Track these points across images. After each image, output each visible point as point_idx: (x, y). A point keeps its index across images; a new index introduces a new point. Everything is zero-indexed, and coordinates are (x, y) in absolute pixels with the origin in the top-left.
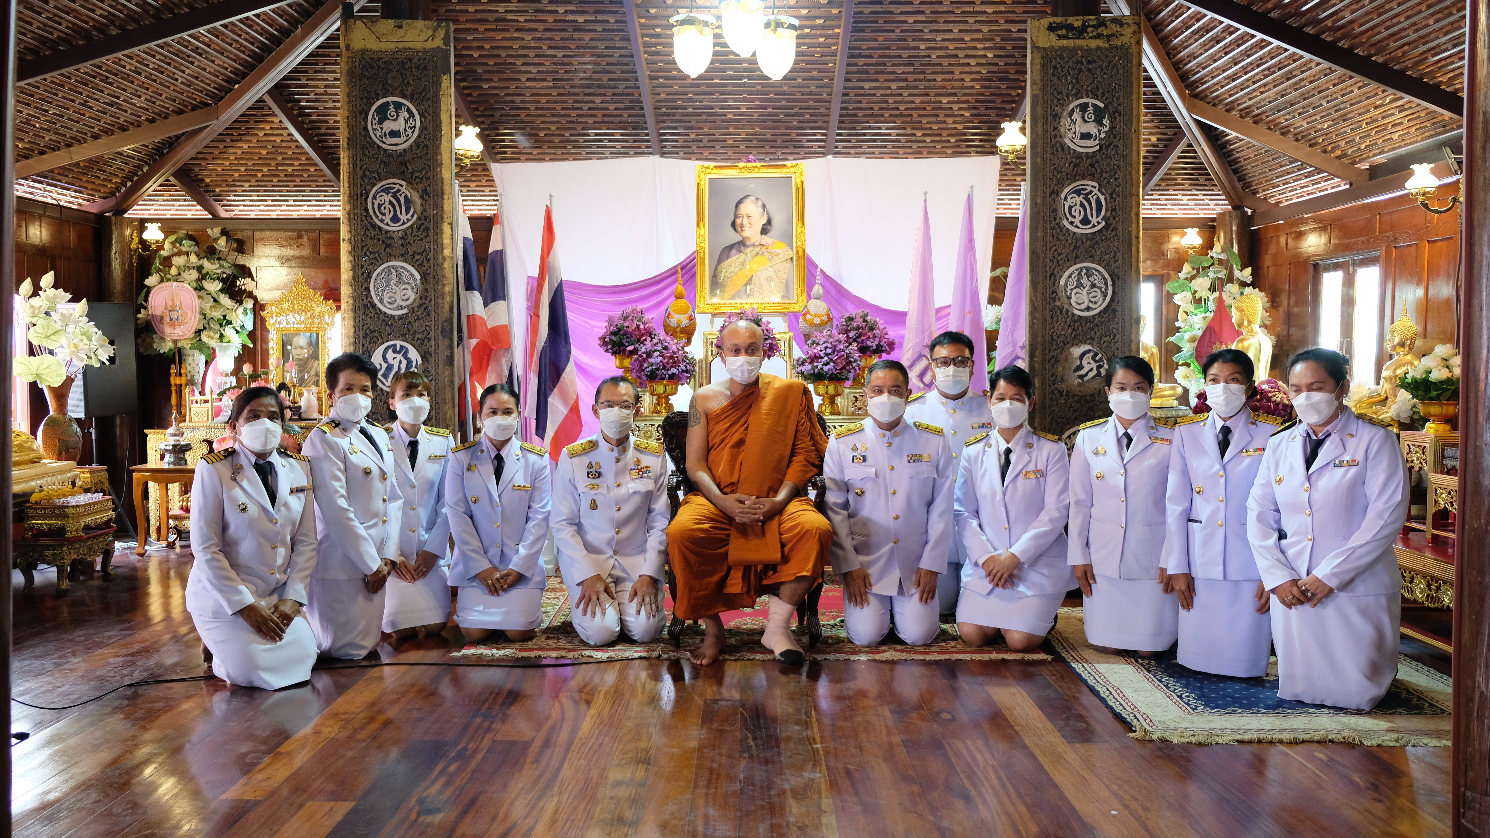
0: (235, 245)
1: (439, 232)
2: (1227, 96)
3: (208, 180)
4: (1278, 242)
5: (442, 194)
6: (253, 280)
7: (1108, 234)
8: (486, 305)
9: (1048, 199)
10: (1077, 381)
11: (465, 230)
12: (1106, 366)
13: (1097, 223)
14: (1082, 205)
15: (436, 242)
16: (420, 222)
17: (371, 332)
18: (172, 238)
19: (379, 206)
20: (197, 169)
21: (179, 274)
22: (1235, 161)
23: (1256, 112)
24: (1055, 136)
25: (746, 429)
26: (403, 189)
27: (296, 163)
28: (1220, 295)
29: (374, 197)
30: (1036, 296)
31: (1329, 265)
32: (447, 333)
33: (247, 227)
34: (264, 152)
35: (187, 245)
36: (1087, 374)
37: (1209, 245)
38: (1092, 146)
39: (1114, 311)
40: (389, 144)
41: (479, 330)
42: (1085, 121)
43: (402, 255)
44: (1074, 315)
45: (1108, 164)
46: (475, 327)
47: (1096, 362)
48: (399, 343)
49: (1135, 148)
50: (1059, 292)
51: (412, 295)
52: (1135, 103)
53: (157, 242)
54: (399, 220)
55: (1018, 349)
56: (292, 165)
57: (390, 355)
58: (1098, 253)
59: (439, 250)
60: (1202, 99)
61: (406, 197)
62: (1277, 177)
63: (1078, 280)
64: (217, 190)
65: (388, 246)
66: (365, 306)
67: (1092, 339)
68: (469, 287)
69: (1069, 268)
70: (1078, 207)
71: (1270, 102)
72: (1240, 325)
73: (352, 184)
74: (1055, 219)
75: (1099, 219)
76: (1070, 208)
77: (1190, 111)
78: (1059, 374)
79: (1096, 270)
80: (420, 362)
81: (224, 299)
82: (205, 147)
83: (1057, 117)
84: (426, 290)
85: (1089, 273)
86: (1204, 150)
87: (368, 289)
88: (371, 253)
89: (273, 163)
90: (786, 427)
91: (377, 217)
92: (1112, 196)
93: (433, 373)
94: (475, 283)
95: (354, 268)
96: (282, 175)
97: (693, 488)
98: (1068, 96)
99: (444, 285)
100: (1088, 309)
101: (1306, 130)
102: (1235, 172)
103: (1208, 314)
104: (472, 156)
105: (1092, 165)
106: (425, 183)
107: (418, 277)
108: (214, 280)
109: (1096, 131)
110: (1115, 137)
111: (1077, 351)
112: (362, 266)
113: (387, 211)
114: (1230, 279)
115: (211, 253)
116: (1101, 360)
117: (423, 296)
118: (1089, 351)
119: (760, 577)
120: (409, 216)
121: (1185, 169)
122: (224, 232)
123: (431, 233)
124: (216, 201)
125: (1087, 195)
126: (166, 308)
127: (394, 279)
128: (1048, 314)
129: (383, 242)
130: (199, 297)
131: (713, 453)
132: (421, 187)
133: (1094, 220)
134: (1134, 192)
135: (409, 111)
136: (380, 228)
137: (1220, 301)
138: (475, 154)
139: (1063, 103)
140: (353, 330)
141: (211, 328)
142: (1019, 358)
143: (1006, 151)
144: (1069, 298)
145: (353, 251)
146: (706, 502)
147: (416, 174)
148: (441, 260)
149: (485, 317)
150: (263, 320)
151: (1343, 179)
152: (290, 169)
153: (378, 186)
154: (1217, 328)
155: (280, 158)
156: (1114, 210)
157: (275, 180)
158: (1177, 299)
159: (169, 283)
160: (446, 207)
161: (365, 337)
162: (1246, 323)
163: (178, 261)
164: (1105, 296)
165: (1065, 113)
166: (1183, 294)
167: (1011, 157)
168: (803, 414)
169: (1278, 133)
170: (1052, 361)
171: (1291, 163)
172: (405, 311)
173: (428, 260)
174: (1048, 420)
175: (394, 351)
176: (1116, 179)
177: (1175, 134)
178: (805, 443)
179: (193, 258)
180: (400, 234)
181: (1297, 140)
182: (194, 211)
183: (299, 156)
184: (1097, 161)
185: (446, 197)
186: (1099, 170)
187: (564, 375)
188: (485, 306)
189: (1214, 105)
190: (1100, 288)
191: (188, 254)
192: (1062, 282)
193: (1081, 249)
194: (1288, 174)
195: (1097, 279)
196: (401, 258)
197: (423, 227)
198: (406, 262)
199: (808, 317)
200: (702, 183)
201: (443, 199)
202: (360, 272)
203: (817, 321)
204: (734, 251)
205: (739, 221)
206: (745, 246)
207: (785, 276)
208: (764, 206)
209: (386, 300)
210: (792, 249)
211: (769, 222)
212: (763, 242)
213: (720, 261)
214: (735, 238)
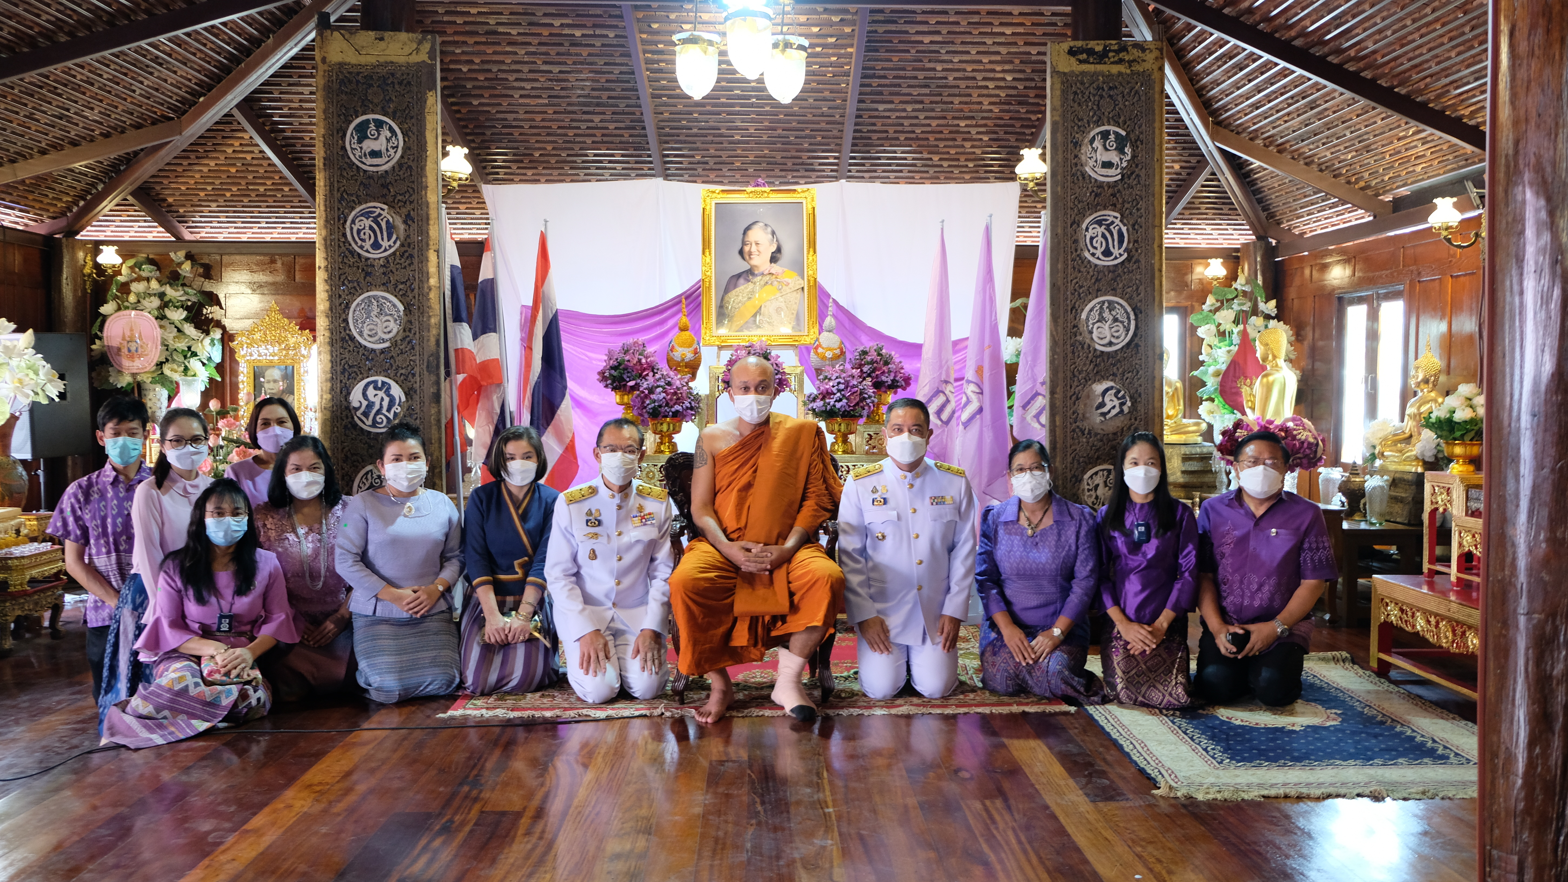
0: (201, 270)
1: (424, 260)
2: (1250, 124)
3: (170, 200)
4: (1303, 273)
5: (428, 219)
6: (221, 308)
7: (1131, 266)
8: (475, 337)
9: (1069, 230)
10: (1099, 419)
11: (452, 257)
12: (1129, 404)
13: (1119, 254)
14: (1104, 236)
15: (421, 271)
16: (403, 249)
17: (350, 367)
18: (131, 262)
19: (359, 231)
20: (158, 188)
21: (139, 302)
22: (1259, 191)
23: (1280, 141)
24: (1076, 164)
25: (755, 471)
26: (384, 213)
27: (269, 182)
28: (1245, 328)
29: (353, 222)
30: (1056, 330)
31: (1354, 298)
32: (433, 369)
33: (214, 250)
34: (233, 170)
35: (147, 270)
36: (1109, 411)
37: (1233, 277)
38: (1113, 175)
39: (1137, 346)
40: (369, 165)
41: (468, 366)
42: (1106, 149)
43: (384, 284)
44: (1095, 350)
45: (1131, 194)
46: (464, 361)
47: (1119, 399)
48: (380, 379)
49: (1157, 177)
50: (1080, 326)
51: (394, 327)
52: (1157, 131)
53: (114, 266)
54: (380, 247)
55: (1038, 385)
56: (265, 184)
57: (371, 392)
58: (1121, 285)
59: (424, 279)
60: (1226, 127)
61: (388, 221)
62: (1301, 208)
63: (1100, 314)
64: (181, 210)
65: (368, 274)
66: (343, 339)
67: (1114, 375)
68: (457, 319)
69: (1090, 301)
70: (1100, 238)
71: (1294, 131)
72: (1265, 359)
73: (329, 207)
74: (1076, 250)
75: (1121, 251)
76: (1092, 239)
77: (1213, 139)
78: (1080, 412)
79: (1118, 304)
80: (403, 399)
81: (190, 330)
82: (168, 164)
83: (1077, 145)
84: (410, 322)
85: (1111, 306)
86: (1228, 178)
87: (346, 321)
88: (349, 282)
89: (243, 182)
90: (797, 469)
91: (356, 243)
92: (1134, 227)
93: (418, 411)
94: (464, 315)
95: (331, 298)
96: (253, 194)
97: (697, 534)
98: (1088, 122)
99: (430, 317)
100: (1110, 344)
101: (1330, 160)
102: (1260, 201)
103: (1232, 348)
104: (460, 179)
105: (1114, 195)
106: (409, 207)
107: (401, 307)
108: (177, 308)
109: (1117, 159)
110: (1137, 166)
111: (1099, 388)
112: (340, 296)
113: (367, 237)
114: (1255, 311)
115: (174, 278)
116: (1123, 397)
117: (407, 329)
118: (1111, 388)
119: (768, 629)
120: (391, 243)
121: (1209, 197)
122: (189, 256)
123: (416, 261)
124: (179, 222)
125: (1108, 225)
126: (124, 339)
127: (376, 310)
128: (1070, 349)
129: (363, 270)
130: (161, 327)
131: (719, 497)
132: (404, 211)
133: (1116, 252)
134: (1157, 223)
135: (391, 129)
136: (359, 256)
137: (1244, 334)
138: (464, 177)
139: (1083, 131)
140: (329, 365)
141: (174, 361)
143: (1026, 179)
144: (1091, 332)
145: (330, 280)
146: (711, 549)
147: (400, 198)
148: (426, 290)
149: (474, 351)
150: (232, 352)
151: (1367, 211)
152: (262, 189)
153: (358, 209)
154: (1241, 362)
155: (250, 177)
156: (1136, 241)
157: (246, 200)
158: (1201, 332)
159: (127, 312)
160: (433, 232)
161: (343, 373)
162: (1270, 357)
163: (137, 287)
164: (1128, 331)
165: (1086, 140)
166: (1207, 326)
167: (1031, 185)
168: (815, 456)
169: (1302, 162)
170: (1074, 398)
171: (1315, 193)
172: (387, 345)
173: (413, 290)
174: (1069, 459)
175: (376, 388)
176: (1138, 210)
177: (1198, 162)
178: (816, 487)
179: (154, 284)
180: (381, 262)
181: (1321, 170)
182: (156, 233)
183: (272, 175)
184: (1119, 191)
185: (431, 222)
186: (1120, 200)
187: (559, 412)
188: (474, 339)
189: (1238, 133)
190: (1122, 322)
191: (148, 280)
192: (1084, 316)
193: (1103, 282)
194: (1312, 204)
195: (1119, 313)
196: (382, 288)
197: (407, 254)
198: (388, 292)
199: (820, 350)
200: (708, 208)
201: (428, 224)
202: (337, 302)
203: (829, 355)
204: (741, 280)
205: (747, 249)
206: (753, 274)
207: (796, 307)
208: (773, 233)
209: (366, 332)
210: (803, 278)
211: (779, 250)
212: (773, 271)
213: (727, 291)
214: (743, 266)
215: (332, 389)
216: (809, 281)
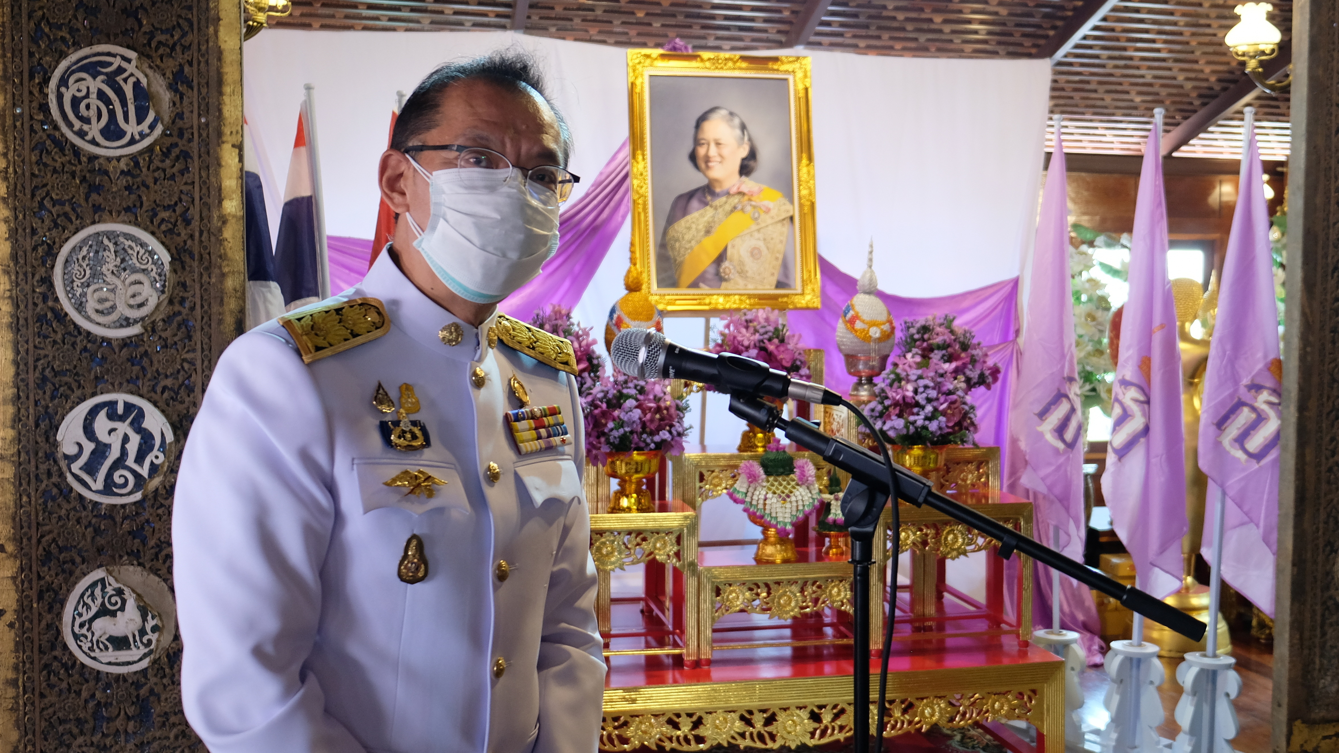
1: (212, 163)
5: (220, 82)
15: (205, 183)
16: (168, 141)
17: (56, 374)
19: (76, 102)
26: (130, 68)
29: (63, 82)
43: (128, 210)
48: (121, 398)
51: (151, 296)
54: (120, 134)
57: (102, 424)
59: (212, 200)
61: (137, 84)
65: (94, 188)
66: (41, 319)
68: (259, 274)
80: (170, 437)
84: (184, 285)
87: (48, 282)
88: (54, 203)
91: (70, 125)
95: (14, 235)
99: (223, 275)
104: (272, 8)
106: (180, 58)
107: (166, 257)
112: (34, 232)
113: (93, 113)
117: (179, 298)
120: (145, 126)
123: (194, 166)
127: (111, 261)
129: (84, 179)
132: (171, 65)
136: (76, 151)
138: (279, 5)
140: (11, 371)
142: (1244, 404)
145: (12, 198)
147: (160, 37)
148: (216, 222)
153: (72, 58)
160: (228, 110)
161: (39, 386)
172: (135, 330)
173: (187, 222)
175: (112, 416)
180: (123, 165)
185: (226, 89)
196: (123, 216)
197: (175, 152)
198: (137, 224)
199: (858, 325)
200: (638, 82)
201: (221, 93)
202: (28, 244)
203: (875, 333)
204: (695, 203)
205: (702, 151)
206: (713, 194)
207: (781, 247)
208: (743, 127)
209: (91, 305)
210: (791, 201)
211: (753, 155)
212: (744, 189)
213: (671, 220)
214: (696, 180)
215: (17, 420)
216: (801, 206)
